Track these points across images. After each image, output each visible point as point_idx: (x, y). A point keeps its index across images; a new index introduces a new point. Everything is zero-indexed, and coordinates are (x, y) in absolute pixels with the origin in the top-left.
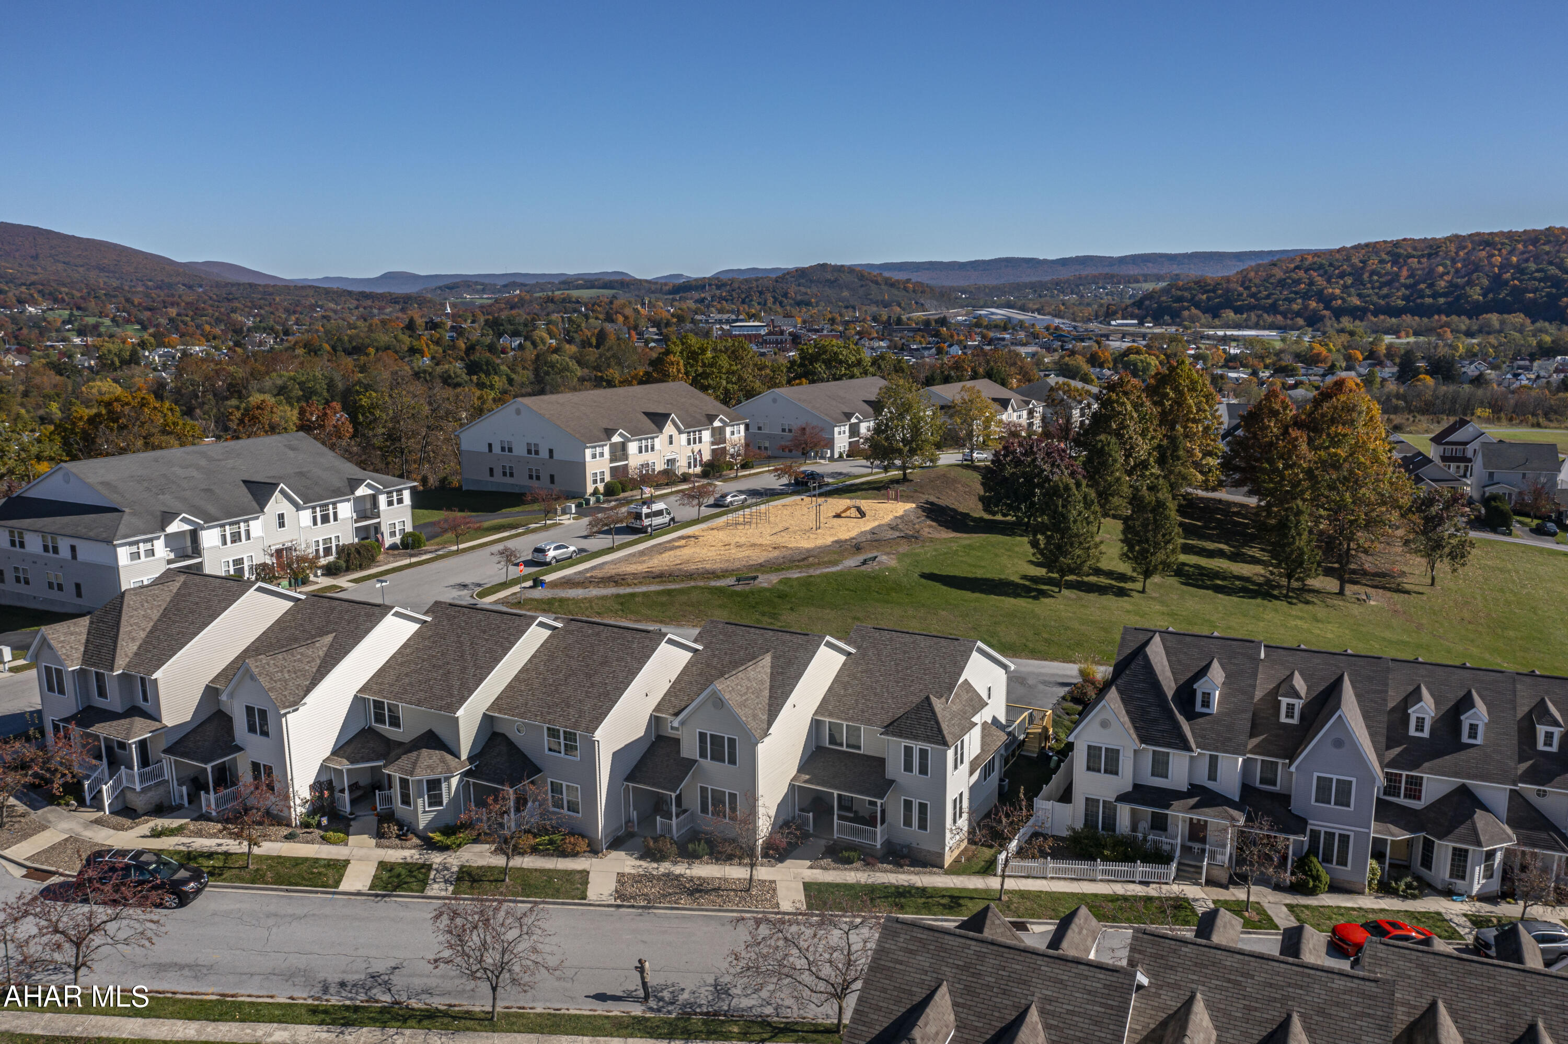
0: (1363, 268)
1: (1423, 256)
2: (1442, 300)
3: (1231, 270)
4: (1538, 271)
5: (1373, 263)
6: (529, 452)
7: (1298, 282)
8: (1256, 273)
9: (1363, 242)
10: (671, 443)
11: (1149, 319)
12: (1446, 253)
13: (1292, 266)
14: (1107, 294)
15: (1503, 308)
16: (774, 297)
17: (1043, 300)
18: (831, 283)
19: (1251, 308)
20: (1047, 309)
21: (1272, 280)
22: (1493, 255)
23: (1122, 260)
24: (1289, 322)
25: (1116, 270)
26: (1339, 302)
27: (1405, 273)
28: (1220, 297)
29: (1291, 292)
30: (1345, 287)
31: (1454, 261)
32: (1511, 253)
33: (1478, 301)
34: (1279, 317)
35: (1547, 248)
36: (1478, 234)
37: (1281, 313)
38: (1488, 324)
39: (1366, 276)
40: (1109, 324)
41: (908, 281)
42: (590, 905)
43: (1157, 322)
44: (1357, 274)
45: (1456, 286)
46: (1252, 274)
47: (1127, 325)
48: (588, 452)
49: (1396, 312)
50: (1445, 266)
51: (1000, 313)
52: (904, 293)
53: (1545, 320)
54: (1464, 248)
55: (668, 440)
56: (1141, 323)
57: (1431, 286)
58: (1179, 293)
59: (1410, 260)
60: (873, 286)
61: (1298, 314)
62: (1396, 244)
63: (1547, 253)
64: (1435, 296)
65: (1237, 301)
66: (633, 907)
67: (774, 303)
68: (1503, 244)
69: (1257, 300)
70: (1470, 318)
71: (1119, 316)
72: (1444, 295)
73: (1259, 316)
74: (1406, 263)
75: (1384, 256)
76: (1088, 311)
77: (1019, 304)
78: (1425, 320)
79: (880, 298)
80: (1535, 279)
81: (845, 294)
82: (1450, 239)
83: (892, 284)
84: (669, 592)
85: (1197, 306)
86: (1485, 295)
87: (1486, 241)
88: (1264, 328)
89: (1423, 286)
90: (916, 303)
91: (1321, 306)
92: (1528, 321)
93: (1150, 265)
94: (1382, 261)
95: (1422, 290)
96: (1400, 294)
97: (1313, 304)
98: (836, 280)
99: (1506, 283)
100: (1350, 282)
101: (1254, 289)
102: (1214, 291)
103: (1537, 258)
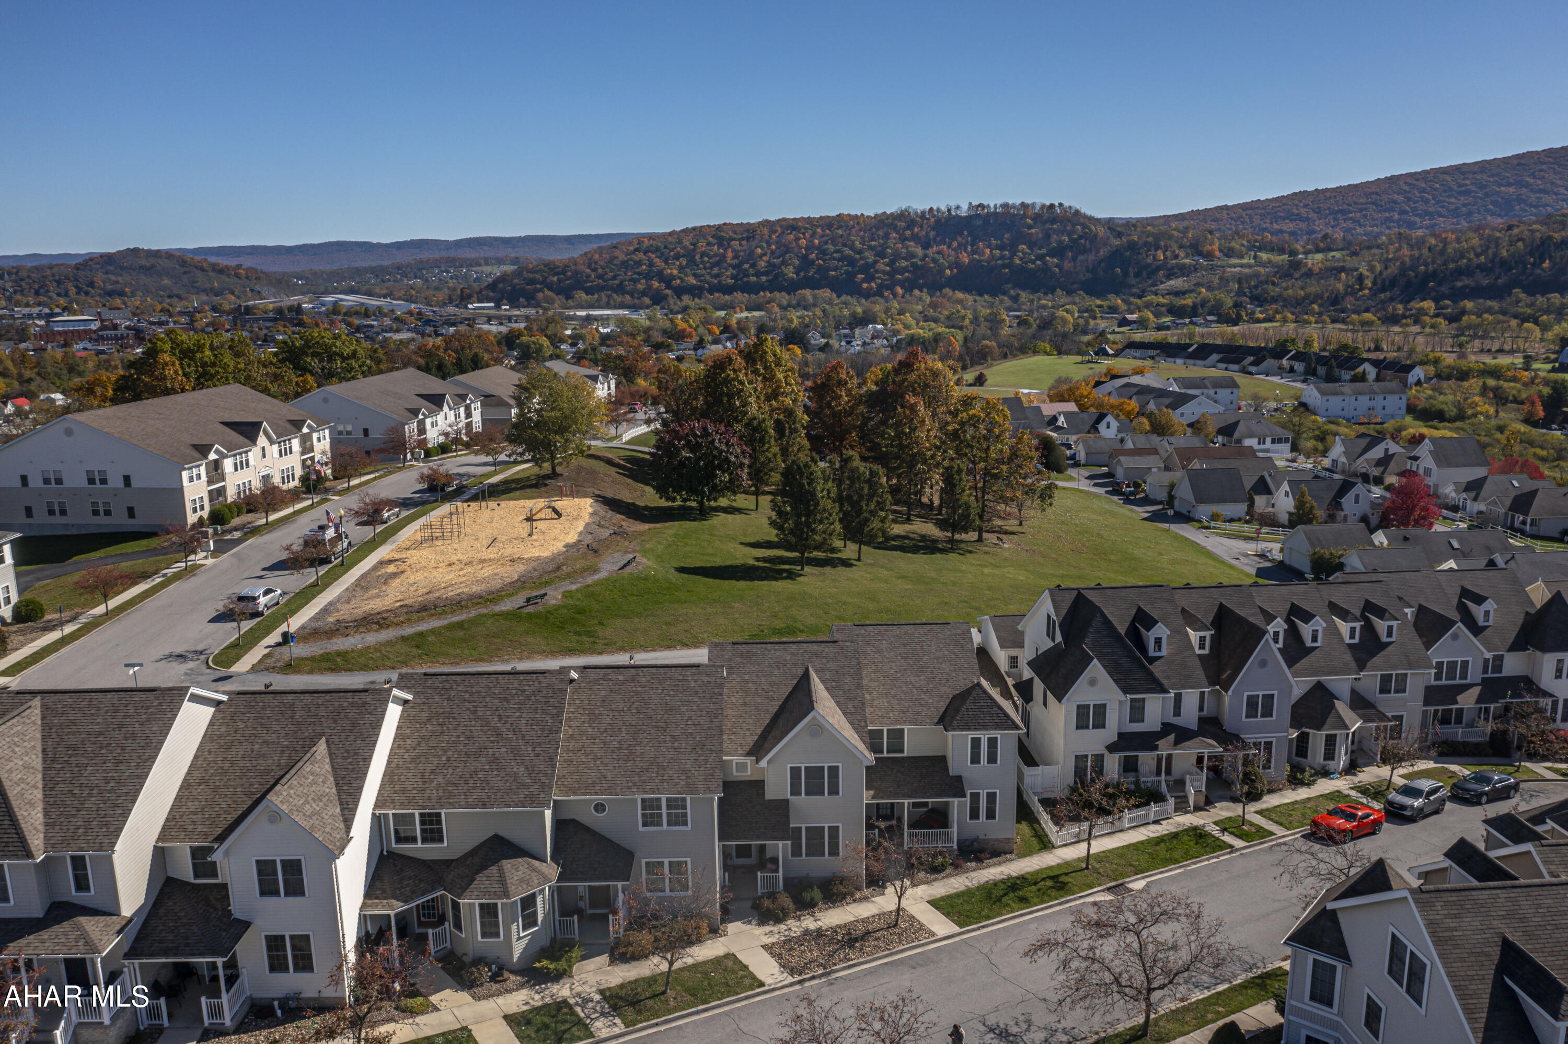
0: (694, 250)
1: (743, 239)
2: (764, 278)
3: (576, 253)
4: (836, 252)
5: (702, 244)
6: (91, 481)
7: (639, 263)
8: (601, 256)
9: (690, 226)
10: (264, 456)
11: (505, 301)
12: (762, 236)
13: (632, 248)
14: (451, 278)
15: (814, 285)
16: (76, 287)
17: (387, 284)
18: (148, 270)
19: (600, 289)
20: (397, 295)
21: (615, 262)
22: (799, 239)
23: (459, 244)
24: (637, 301)
25: (453, 253)
26: (678, 281)
27: (730, 254)
28: (569, 278)
29: (635, 273)
30: (681, 268)
31: (769, 244)
32: (814, 235)
33: (792, 279)
34: (628, 297)
35: (840, 232)
36: (784, 220)
37: (628, 293)
38: (804, 298)
39: (697, 257)
40: (466, 308)
41: (239, 266)
42: (773, 990)
43: (514, 304)
44: (690, 256)
45: (774, 265)
46: (597, 256)
47: (484, 308)
48: (185, 475)
49: (729, 290)
50: (762, 248)
51: (350, 300)
52: (236, 280)
53: (847, 294)
54: (776, 231)
55: (260, 453)
56: (498, 306)
57: (753, 265)
58: (531, 276)
59: (733, 243)
60: (199, 273)
61: (644, 293)
62: (719, 228)
63: (841, 236)
64: (758, 274)
65: (586, 282)
66: (813, 978)
67: (78, 293)
68: (806, 228)
69: (605, 281)
70: (789, 294)
71: (475, 299)
72: (766, 273)
73: (609, 297)
74: (729, 246)
75: (711, 239)
76: (441, 296)
77: (364, 289)
78: (753, 296)
79: (208, 286)
80: (834, 259)
81: (166, 281)
82: (761, 224)
83: (221, 271)
84: (460, 625)
85: (550, 288)
86: (797, 274)
87: (791, 226)
88: (615, 308)
89: (746, 266)
90: (252, 290)
91: (663, 286)
92: (834, 295)
93: (485, 248)
94: (709, 244)
95: (746, 270)
96: (728, 273)
97: (656, 284)
98: (153, 266)
99: (813, 262)
100: (684, 263)
101: (600, 271)
102: (564, 273)
103: (833, 241)
